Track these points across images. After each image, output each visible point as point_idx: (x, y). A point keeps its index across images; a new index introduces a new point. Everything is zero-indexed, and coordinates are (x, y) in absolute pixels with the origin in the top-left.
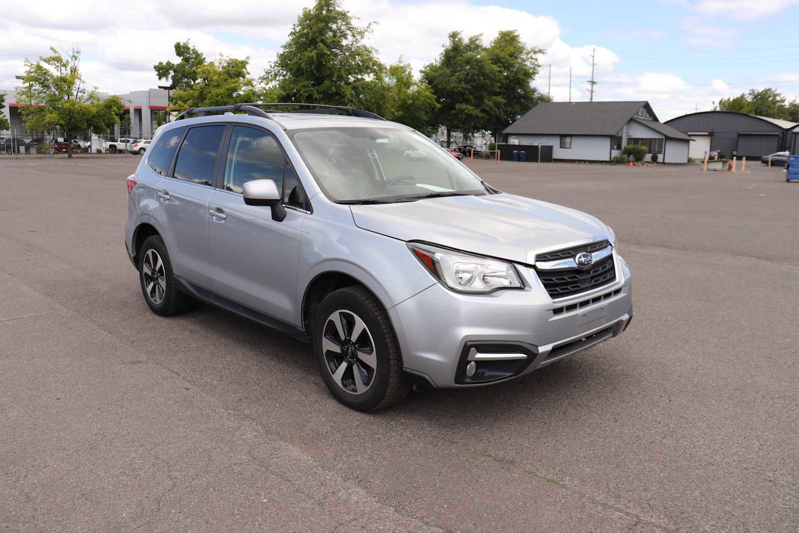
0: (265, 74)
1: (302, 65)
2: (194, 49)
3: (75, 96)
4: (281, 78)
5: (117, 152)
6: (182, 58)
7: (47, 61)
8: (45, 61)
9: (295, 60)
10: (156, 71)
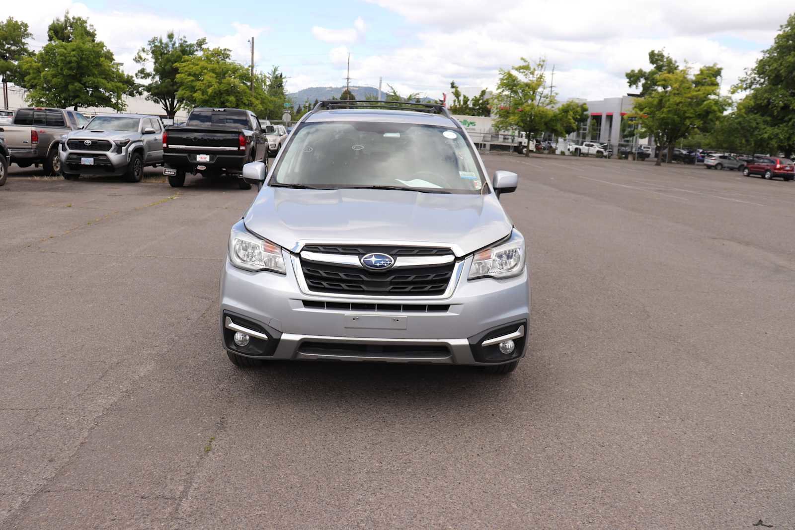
0: (740, 82)
1: (781, 72)
2: (668, 57)
3: (538, 101)
4: (758, 86)
5: (582, 155)
6: (655, 65)
7: (519, 69)
8: (517, 69)
9: (775, 65)
10: (628, 78)
